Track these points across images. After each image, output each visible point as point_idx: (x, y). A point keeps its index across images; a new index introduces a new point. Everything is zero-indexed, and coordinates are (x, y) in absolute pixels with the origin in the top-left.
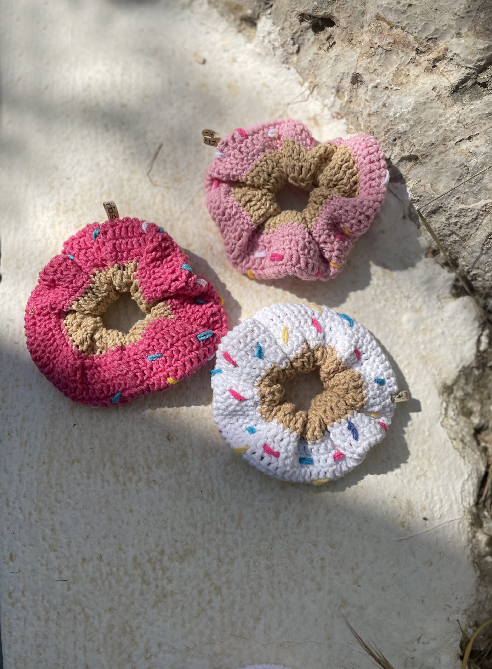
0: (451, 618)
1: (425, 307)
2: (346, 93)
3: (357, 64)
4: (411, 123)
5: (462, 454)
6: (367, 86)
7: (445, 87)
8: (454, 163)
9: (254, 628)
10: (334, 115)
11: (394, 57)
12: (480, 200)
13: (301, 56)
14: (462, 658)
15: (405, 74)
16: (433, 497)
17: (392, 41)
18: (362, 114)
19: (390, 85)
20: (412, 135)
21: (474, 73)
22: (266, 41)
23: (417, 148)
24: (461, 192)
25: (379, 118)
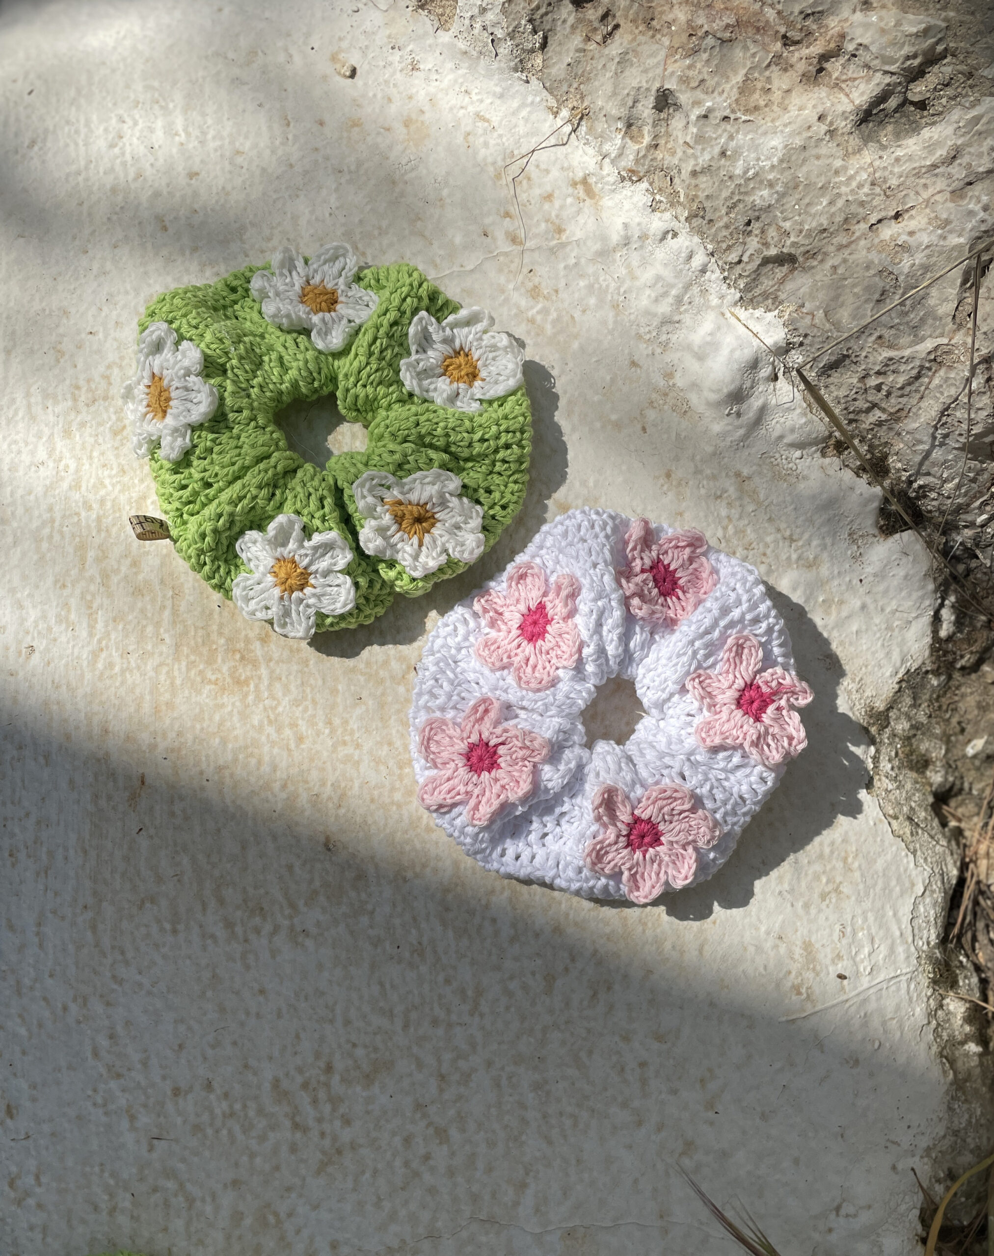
0: (900, 1167)
1: (825, 555)
2: (646, 129)
3: (665, 70)
4: (779, 188)
5: (911, 847)
6: (687, 116)
7: (844, 112)
8: (868, 268)
9: (516, 1204)
10: (624, 173)
11: (738, 53)
12: (923, 339)
13: (550, 54)
14: (924, 1241)
15: (763, 89)
16: (854, 933)
17: (732, 21)
18: (680, 172)
19: (733, 111)
20: (782, 213)
21: (900, 83)
22: (478, 26)
23: (792, 239)
24: (885, 326)
25: (715, 179)
